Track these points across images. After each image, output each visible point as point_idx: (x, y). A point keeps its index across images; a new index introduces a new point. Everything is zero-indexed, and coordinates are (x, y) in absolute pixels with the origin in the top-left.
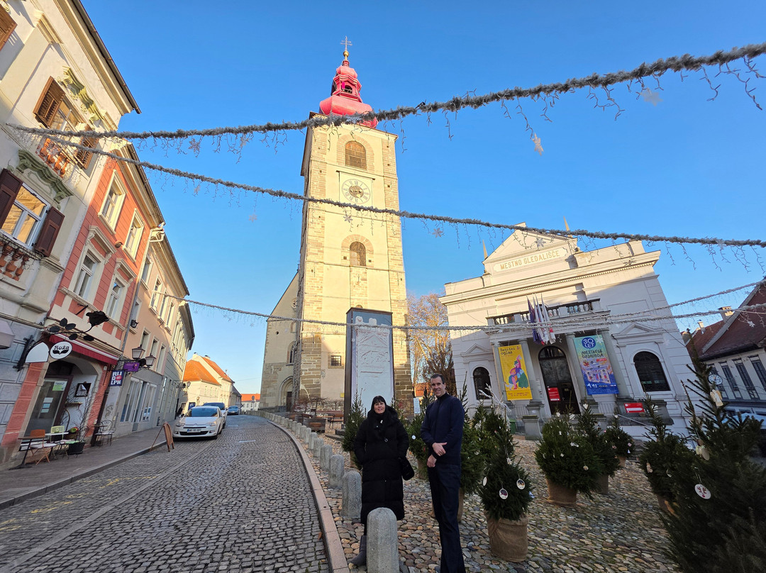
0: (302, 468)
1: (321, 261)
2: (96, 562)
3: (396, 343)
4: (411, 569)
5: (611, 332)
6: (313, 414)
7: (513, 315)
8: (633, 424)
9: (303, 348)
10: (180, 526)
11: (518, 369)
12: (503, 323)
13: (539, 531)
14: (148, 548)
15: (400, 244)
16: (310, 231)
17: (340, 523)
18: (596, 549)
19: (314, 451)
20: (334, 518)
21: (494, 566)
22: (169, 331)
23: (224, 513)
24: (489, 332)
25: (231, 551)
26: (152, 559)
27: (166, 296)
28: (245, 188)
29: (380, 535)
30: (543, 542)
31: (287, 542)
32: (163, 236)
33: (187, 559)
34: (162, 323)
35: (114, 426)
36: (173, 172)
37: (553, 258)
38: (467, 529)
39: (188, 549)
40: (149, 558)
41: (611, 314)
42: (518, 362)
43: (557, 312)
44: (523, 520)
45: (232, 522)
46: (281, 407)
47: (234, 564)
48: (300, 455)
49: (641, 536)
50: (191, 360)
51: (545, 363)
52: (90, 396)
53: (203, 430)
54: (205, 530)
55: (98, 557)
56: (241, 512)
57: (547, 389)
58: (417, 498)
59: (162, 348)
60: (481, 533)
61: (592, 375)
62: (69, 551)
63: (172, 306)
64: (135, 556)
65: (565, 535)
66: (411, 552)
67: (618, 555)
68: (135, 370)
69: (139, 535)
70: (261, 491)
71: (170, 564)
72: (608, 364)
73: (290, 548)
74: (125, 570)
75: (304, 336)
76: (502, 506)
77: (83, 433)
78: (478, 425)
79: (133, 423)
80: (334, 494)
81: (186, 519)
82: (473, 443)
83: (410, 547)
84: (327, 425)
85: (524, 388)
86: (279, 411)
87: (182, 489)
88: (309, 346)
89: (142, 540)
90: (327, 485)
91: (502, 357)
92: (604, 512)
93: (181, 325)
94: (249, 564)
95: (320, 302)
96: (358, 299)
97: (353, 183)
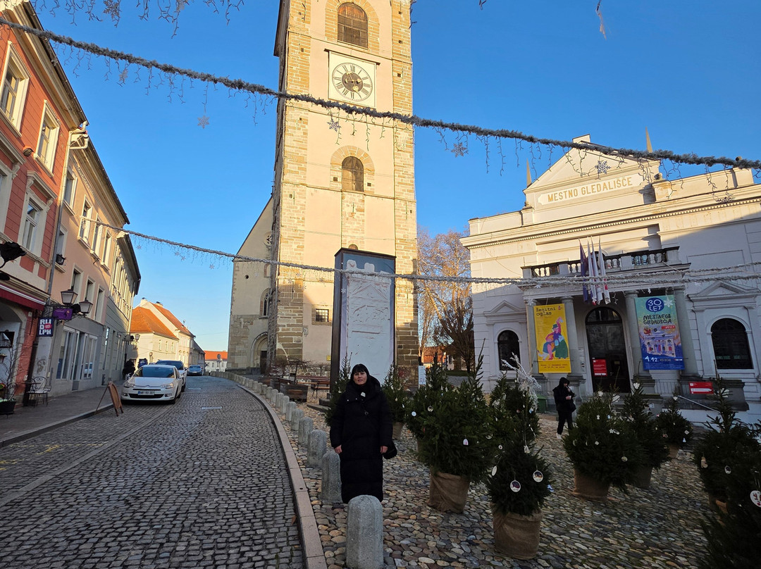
0: (277, 442)
1: (303, 182)
2: (36, 535)
3: (399, 295)
4: (398, 561)
5: (686, 292)
6: (292, 379)
7: (557, 264)
8: (696, 407)
9: (280, 298)
10: (131, 500)
11: (556, 335)
12: (543, 275)
13: (556, 526)
14: (94, 523)
15: (412, 162)
16: (288, 140)
17: (319, 507)
18: (621, 549)
19: (292, 423)
20: (311, 501)
21: (496, 563)
22: (106, 270)
23: (183, 489)
24: (524, 286)
25: (190, 531)
26: (99, 535)
27: (98, 225)
28: (190, 75)
29: (361, 525)
30: (558, 539)
31: (255, 524)
32: (86, 140)
33: (140, 537)
34: (96, 259)
35: (49, 383)
36: (87, 48)
37: (622, 187)
38: (469, 521)
39: (140, 527)
40: (96, 534)
41: (691, 267)
42: (558, 326)
43: (618, 263)
44: (536, 515)
45: (192, 499)
46: (254, 369)
47: (193, 545)
48: (275, 427)
49: (680, 537)
50: (139, 307)
51: (594, 328)
52: (15, 347)
53: (157, 393)
54: (160, 506)
55: (38, 530)
56: (202, 489)
57: (591, 361)
58: (413, 483)
59: (100, 291)
60: (485, 525)
61: (653, 346)
62: (5, 522)
63: (108, 237)
64: (80, 531)
65: (586, 532)
66: (399, 543)
67: (646, 558)
68: (68, 318)
69: (85, 508)
70: (226, 467)
71: (120, 542)
72: (676, 333)
73: (258, 532)
74: (69, 545)
75: (281, 282)
76: (513, 500)
77: (12, 390)
78: (497, 403)
79: (72, 381)
80: (314, 474)
81: (139, 493)
82: (486, 425)
83: (399, 538)
84: (310, 393)
85: (562, 359)
86: (251, 374)
87: (134, 460)
88: (287, 295)
89: (88, 514)
90: (306, 464)
91: (538, 318)
92: (639, 508)
93: (122, 262)
94: (211, 546)
95: (301, 238)
96: (352, 237)
97: (349, 69)
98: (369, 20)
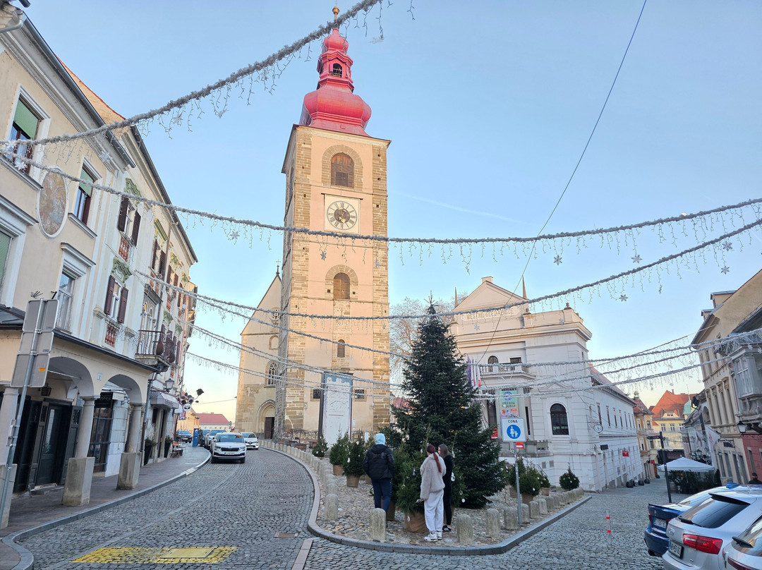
1: (305, 295)
16: (295, 265)
88: (293, 380)
95: (303, 337)
96: (340, 334)
97: (340, 206)
98: (355, 165)
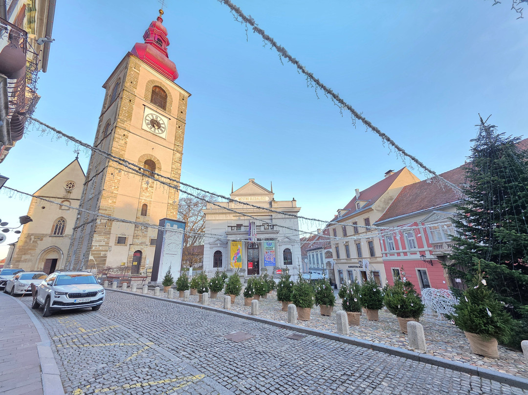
1: (121, 168)
5: (278, 240)
9: (97, 230)
11: (238, 253)
16: (115, 144)
24: (228, 234)
37: (263, 200)
42: (239, 250)
51: (249, 251)
57: (248, 263)
61: (267, 258)
72: (274, 253)
85: (239, 263)
88: (101, 229)
91: (232, 247)
95: (115, 197)
96: (145, 200)
97: (155, 117)
98: (168, 98)
